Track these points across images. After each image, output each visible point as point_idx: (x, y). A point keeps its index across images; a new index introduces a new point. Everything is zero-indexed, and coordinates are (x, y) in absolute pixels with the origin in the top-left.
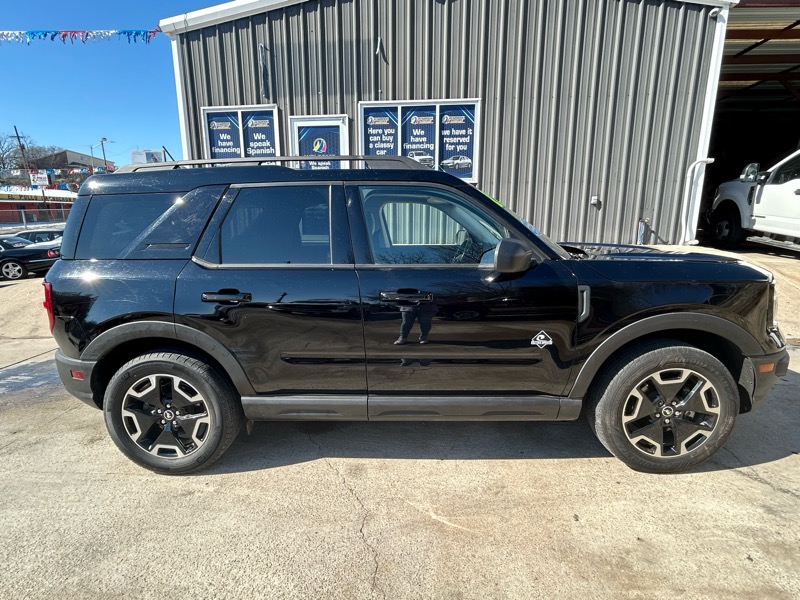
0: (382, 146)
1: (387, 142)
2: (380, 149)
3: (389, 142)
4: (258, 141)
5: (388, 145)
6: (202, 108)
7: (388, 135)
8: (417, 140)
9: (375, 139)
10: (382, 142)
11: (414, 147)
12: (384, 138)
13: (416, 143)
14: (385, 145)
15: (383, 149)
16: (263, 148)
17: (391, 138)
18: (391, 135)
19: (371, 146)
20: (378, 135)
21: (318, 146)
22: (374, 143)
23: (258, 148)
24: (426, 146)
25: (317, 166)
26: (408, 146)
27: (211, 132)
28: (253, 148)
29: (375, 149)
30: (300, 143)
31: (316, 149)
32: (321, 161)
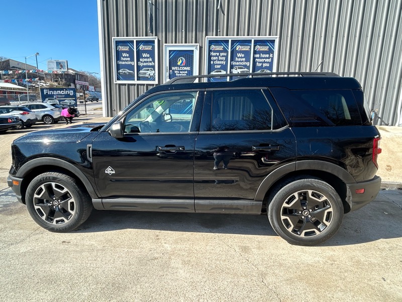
0: (218, 62)
1: (221, 60)
2: (217, 64)
3: (222, 60)
4: (145, 58)
5: (222, 62)
6: (113, 38)
7: (222, 56)
8: (239, 60)
9: (215, 58)
10: (218, 60)
11: (238, 64)
12: (220, 58)
13: (239, 62)
14: (220, 62)
15: (219, 64)
16: (147, 62)
17: (224, 58)
18: (224, 56)
19: (212, 62)
20: (216, 56)
21: (181, 62)
22: (214, 61)
23: (145, 62)
24: (244, 63)
25: (179, 73)
26: (234, 63)
27: (118, 52)
28: (142, 62)
29: (215, 65)
30: (170, 60)
31: (179, 64)
32: (181, 71)
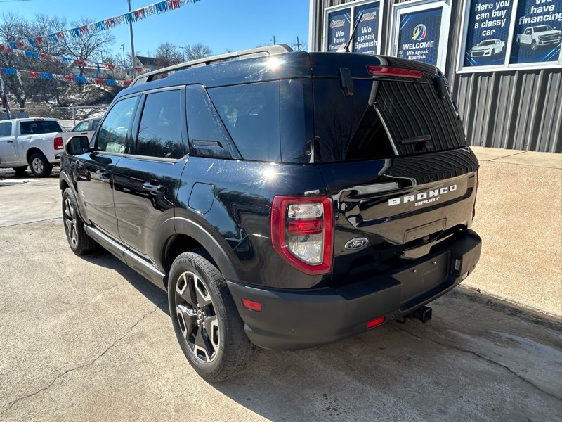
0: (491, 24)
1: (497, 18)
2: (486, 29)
3: (500, 18)
4: (365, 34)
5: (498, 23)
6: (325, 9)
7: (500, 9)
8: (540, 10)
9: (483, 16)
10: (491, 19)
11: (535, 20)
12: (495, 14)
13: (537, 15)
14: (494, 23)
15: (491, 28)
16: (367, 41)
17: (504, 13)
18: (503, 8)
19: (477, 26)
20: (488, 10)
21: (418, 33)
22: (481, 21)
23: (365, 41)
24: (551, 17)
25: (414, 55)
26: (526, 21)
27: (330, 31)
28: (360, 42)
29: (481, 30)
30: (400, 32)
31: (415, 37)
32: (418, 50)
